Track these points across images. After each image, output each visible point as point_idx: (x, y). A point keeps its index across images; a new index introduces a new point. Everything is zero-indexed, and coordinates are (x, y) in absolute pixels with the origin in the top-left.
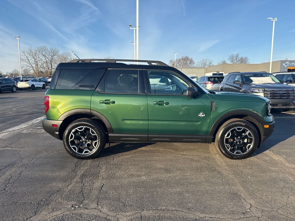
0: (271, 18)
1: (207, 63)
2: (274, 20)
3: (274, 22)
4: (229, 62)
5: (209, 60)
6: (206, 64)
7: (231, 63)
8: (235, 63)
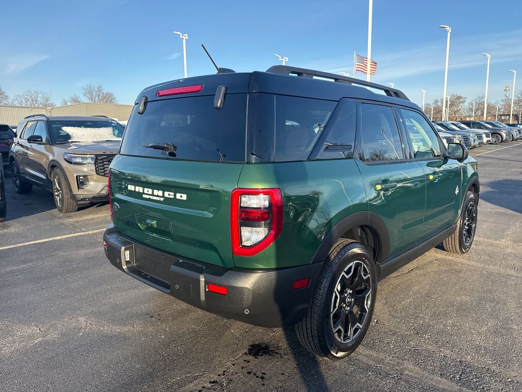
0: (179, 33)
1: (39, 99)
2: (184, 38)
3: (184, 41)
4: (84, 99)
5: (41, 93)
6: (36, 101)
7: (90, 102)
8: (96, 102)
